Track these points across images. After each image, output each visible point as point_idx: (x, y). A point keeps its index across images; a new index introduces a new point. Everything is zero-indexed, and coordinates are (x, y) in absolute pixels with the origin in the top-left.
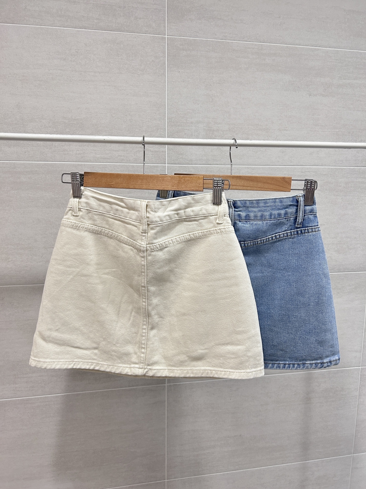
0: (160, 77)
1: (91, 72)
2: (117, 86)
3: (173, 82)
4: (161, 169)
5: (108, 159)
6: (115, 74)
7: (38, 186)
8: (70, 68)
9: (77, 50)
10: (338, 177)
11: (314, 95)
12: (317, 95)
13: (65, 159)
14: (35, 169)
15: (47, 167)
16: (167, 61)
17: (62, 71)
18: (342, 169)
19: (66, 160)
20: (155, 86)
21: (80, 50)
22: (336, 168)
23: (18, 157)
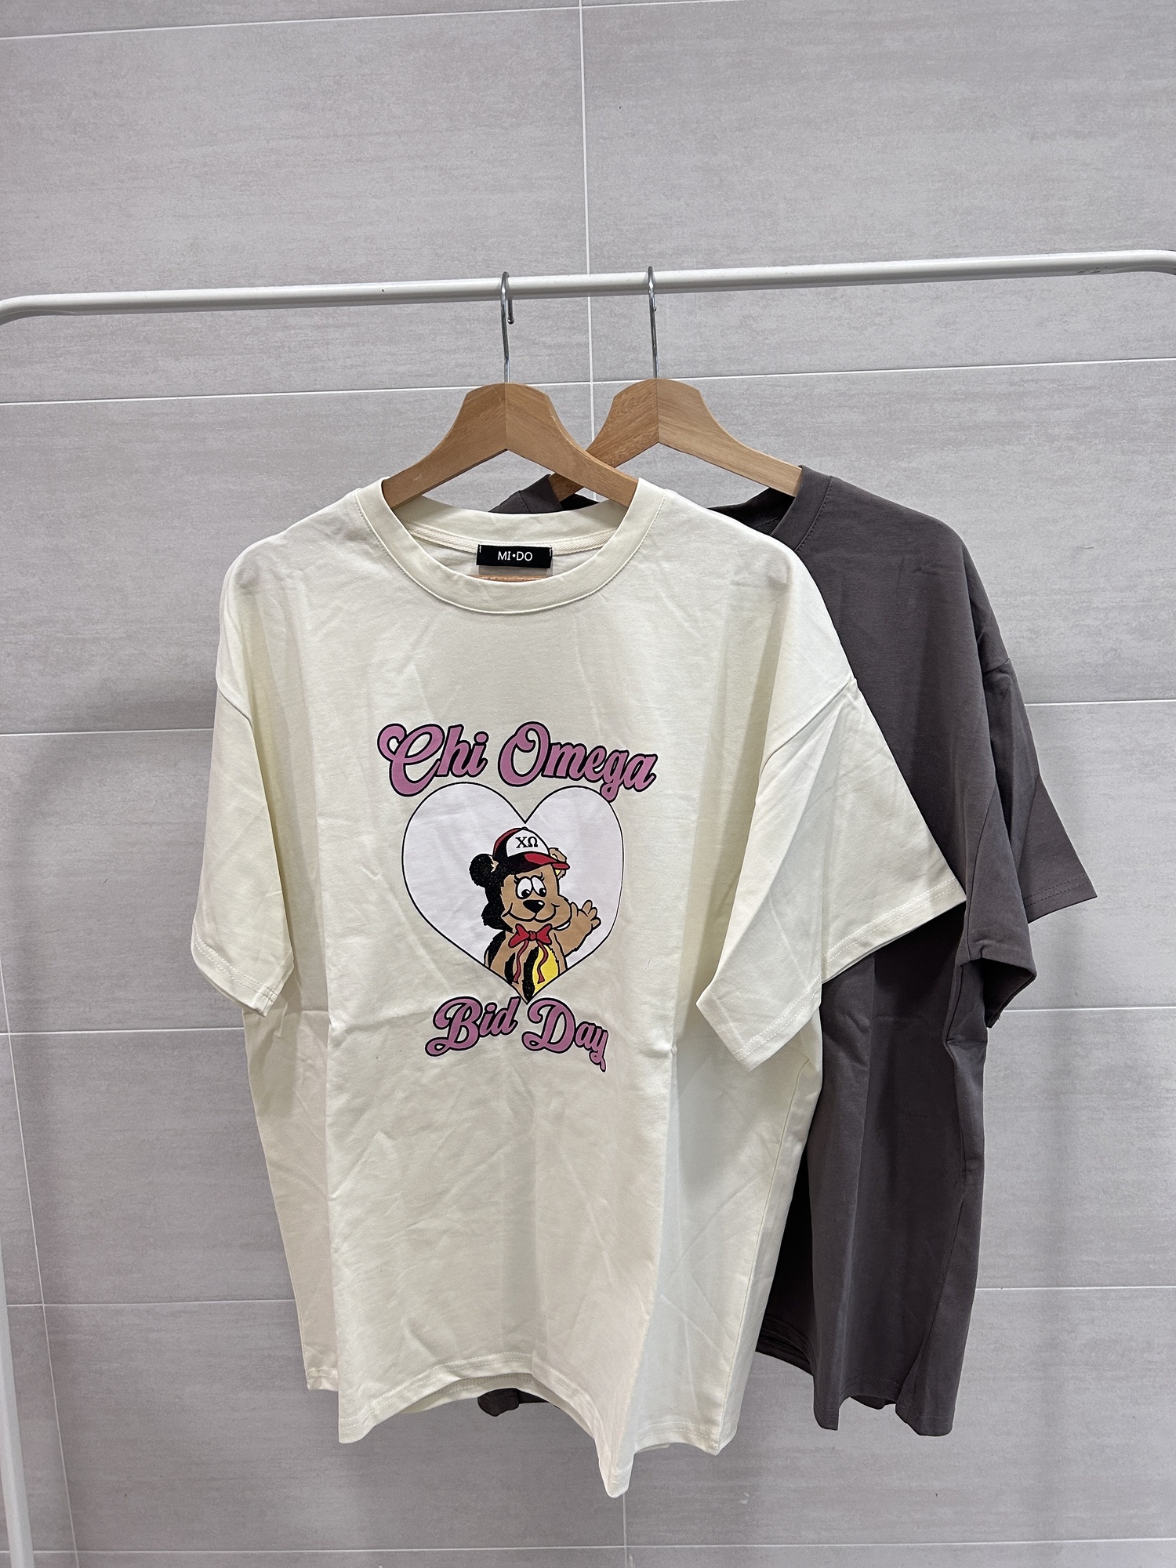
0: (567, 128)
1: (378, 133)
2: (447, 166)
3: (604, 139)
4: (575, 397)
5: (429, 376)
6: (441, 132)
7: (250, 460)
8: (322, 128)
9: (337, 78)
10: (1135, 394)
11: (1045, 134)
12: (1058, 137)
13: (316, 384)
14: (243, 415)
15: (270, 407)
16: (585, 79)
17: (300, 140)
18: (1149, 366)
19: (318, 387)
20: (552, 156)
21: (346, 77)
22: (1128, 365)
23: (198, 385)
